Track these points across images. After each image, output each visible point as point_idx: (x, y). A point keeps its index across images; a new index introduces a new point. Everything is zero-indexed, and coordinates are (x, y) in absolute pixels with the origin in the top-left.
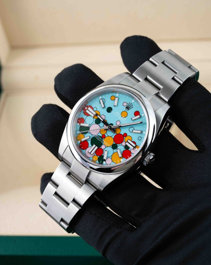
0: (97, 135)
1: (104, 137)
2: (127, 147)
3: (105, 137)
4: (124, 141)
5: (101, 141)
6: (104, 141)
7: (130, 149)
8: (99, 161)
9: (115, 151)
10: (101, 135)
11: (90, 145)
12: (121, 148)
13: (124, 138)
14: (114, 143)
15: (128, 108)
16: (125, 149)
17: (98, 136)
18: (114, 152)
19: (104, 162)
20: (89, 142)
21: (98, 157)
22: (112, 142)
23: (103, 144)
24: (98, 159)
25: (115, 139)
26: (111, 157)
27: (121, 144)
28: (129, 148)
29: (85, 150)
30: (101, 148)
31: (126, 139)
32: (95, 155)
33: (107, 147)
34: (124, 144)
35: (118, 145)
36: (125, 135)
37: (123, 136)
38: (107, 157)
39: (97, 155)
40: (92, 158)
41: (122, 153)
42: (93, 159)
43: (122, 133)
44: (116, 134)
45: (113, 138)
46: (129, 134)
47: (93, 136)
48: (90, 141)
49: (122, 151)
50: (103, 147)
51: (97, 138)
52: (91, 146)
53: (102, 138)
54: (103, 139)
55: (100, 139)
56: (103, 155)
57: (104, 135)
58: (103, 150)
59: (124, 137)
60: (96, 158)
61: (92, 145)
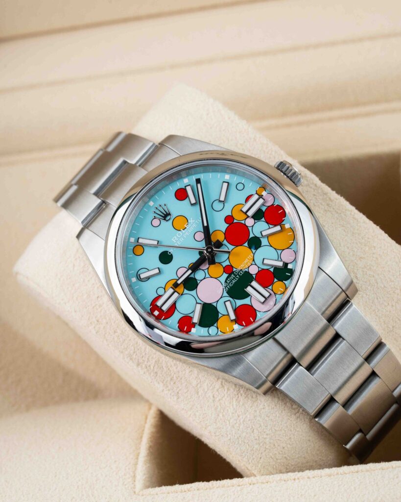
0: (224, 284)
1: (229, 270)
2: (258, 216)
3: (231, 266)
4: (243, 222)
5: (238, 274)
6: (239, 268)
7: (264, 209)
8: (287, 278)
9: (264, 241)
10: (225, 275)
11: (246, 301)
12: (259, 228)
13: (235, 221)
14: (246, 244)
15: (166, 216)
16: (263, 219)
17: (226, 282)
18: (268, 244)
19: (290, 266)
20: (239, 303)
21: (276, 280)
22: (244, 249)
23: (247, 270)
24: (281, 282)
25: (237, 243)
26: (279, 252)
27: (250, 229)
28: (259, 210)
29: (258, 313)
30: (256, 274)
31: (238, 218)
32: (270, 287)
33: (254, 260)
34: (249, 222)
35: (251, 235)
36: (229, 219)
37: (230, 224)
38: (279, 258)
39: (272, 283)
40: (277, 296)
41: (271, 226)
42: (279, 293)
43: (223, 226)
44: (225, 241)
45: (234, 247)
46: (227, 212)
47: (225, 294)
48: (236, 300)
49: (265, 225)
50: (253, 270)
51: (231, 285)
52: (249, 298)
53: (233, 272)
54: (234, 270)
55: (234, 278)
56: (272, 270)
57: (224, 268)
58: (260, 269)
59: (233, 223)
60: (278, 285)
61: (247, 295)
